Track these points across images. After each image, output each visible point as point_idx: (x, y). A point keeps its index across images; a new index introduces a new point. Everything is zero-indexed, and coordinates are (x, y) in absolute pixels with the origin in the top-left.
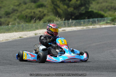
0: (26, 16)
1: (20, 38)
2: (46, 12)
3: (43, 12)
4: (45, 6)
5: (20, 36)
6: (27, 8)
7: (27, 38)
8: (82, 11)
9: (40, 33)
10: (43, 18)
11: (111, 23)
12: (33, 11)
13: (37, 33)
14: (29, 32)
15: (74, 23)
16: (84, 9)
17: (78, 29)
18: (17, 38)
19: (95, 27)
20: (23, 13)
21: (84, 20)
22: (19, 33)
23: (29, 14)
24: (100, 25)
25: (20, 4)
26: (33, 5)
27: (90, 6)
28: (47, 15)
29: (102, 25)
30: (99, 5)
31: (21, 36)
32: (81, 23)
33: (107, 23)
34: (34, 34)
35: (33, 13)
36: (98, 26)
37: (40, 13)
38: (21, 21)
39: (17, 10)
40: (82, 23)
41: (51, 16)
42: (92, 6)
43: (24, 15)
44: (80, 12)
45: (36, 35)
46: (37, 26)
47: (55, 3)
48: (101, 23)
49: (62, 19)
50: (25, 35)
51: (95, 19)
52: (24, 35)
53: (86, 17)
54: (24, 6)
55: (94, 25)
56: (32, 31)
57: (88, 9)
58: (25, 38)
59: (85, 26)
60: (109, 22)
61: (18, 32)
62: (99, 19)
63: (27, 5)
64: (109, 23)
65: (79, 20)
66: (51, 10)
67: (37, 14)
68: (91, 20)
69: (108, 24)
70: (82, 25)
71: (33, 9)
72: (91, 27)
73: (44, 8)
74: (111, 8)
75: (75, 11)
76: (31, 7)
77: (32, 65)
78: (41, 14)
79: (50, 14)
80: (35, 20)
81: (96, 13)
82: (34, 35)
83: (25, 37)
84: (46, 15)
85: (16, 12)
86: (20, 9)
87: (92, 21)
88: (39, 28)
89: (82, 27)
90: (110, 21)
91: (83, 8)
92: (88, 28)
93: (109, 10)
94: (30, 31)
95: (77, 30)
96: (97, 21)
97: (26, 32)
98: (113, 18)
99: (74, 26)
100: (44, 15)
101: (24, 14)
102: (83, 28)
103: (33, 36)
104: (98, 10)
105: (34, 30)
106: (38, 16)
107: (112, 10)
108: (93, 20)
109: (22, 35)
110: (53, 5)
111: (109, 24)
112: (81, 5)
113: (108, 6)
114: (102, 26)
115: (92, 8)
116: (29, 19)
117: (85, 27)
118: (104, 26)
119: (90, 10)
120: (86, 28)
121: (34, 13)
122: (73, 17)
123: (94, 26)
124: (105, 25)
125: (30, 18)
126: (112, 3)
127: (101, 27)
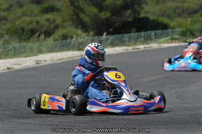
0: (23, 29)
1: (7, 70)
2: (59, 20)
3: (55, 21)
4: (58, 10)
5: (7, 65)
6: (24, 15)
7: (21, 70)
8: (128, 17)
9: (46, 59)
10: (54, 32)
11: (180, 40)
12: (35, 19)
13: (40, 61)
14: (24, 59)
15: (110, 41)
16: (131, 14)
17: (117, 51)
18: (2, 69)
19: (149, 47)
20: (17, 23)
21: (130, 34)
22: (6, 60)
23: (28, 24)
24: (159, 43)
25: (11, 6)
26: (36, 8)
27: (142, 8)
28: (62, 26)
29: (164, 42)
30: (159, 6)
31: (10, 67)
32: (124, 39)
33: (172, 39)
34: (35, 61)
35: (35, 24)
36: (154, 45)
37: (48, 24)
38: (13, 38)
39: (5, 19)
40: (127, 39)
41: (70, 29)
42: (146, 8)
43: (19, 27)
44: (123, 19)
45: (37, 63)
46: (41, 47)
47: (76, 4)
48: (162, 40)
49: (88, 33)
50: (18, 64)
51: (150, 32)
52: (15, 64)
53: (134, 29)
54: (19, 11)
55: (148, 44)
56: (32, 56)
57: (139, 14)
58: (18, 70)
59: (132, 45)
60: (176, 37)
61: (4, 59)
62: (159, 32)
63: (25, 8)
64: (176, 39)
65: (121, 35)
66: (69, 17)
67: (43, 26)
68: (143, 34)
69: (174, 41)
70: (127, 43)
71: (36, 16)
72: (142, 47)
73: (55, 13)
74: (183, 11)
75: (114, 18)
76: (32, 12)
77: (28, 118)
78: (50, 24)
79: (67, 24)
80: (39, 36)
81: (154, 21)
82: (35, 63)
83: (18, 67)
84: (60, 27)
85: (4, 22)
86: (11, 16)
87: (144, 37)
88: (45, 50)
89: (124, 48)
90: (179, 34)
91: (129, 12)
92: (137, 49)
93: (179, 15)
94: (26, 57)
95: (115, 53)
96: (154, 37)
97: (19, 59)
98: (185, 29)
99: (110, 46)
100: (57, 27)
101: (19, 25)
102: (127, 50)
103: (32, 67)
104: (158, 16)
105: (35, 55)
106: (45, 28)
107: (185, 15)
108: (147, 34)
109: (12, 65)
110: (72, 8)
111: (176, 41)
112: (125, 7)
113: (178, 8)
114: (162, 45)
115: (146, 12)
116: (27, 34)
117: (131, 48)
118: (166, 45)
119: (142, 15)
120: (133, 49)
121: (38, 22)
122: (111, 30)
123: (147, 46)
124: (168, 43)
125: (30, 34)
126: (184, 2)
127: (160, 46)
